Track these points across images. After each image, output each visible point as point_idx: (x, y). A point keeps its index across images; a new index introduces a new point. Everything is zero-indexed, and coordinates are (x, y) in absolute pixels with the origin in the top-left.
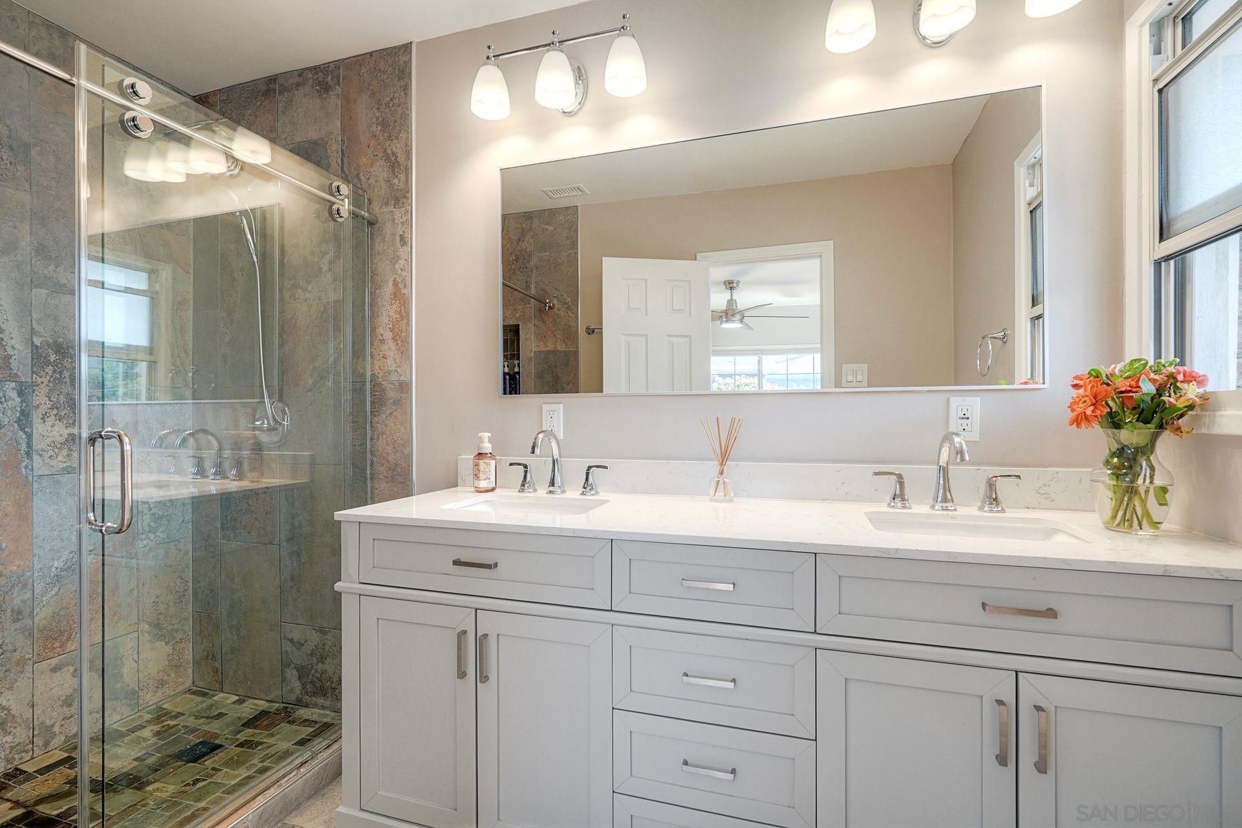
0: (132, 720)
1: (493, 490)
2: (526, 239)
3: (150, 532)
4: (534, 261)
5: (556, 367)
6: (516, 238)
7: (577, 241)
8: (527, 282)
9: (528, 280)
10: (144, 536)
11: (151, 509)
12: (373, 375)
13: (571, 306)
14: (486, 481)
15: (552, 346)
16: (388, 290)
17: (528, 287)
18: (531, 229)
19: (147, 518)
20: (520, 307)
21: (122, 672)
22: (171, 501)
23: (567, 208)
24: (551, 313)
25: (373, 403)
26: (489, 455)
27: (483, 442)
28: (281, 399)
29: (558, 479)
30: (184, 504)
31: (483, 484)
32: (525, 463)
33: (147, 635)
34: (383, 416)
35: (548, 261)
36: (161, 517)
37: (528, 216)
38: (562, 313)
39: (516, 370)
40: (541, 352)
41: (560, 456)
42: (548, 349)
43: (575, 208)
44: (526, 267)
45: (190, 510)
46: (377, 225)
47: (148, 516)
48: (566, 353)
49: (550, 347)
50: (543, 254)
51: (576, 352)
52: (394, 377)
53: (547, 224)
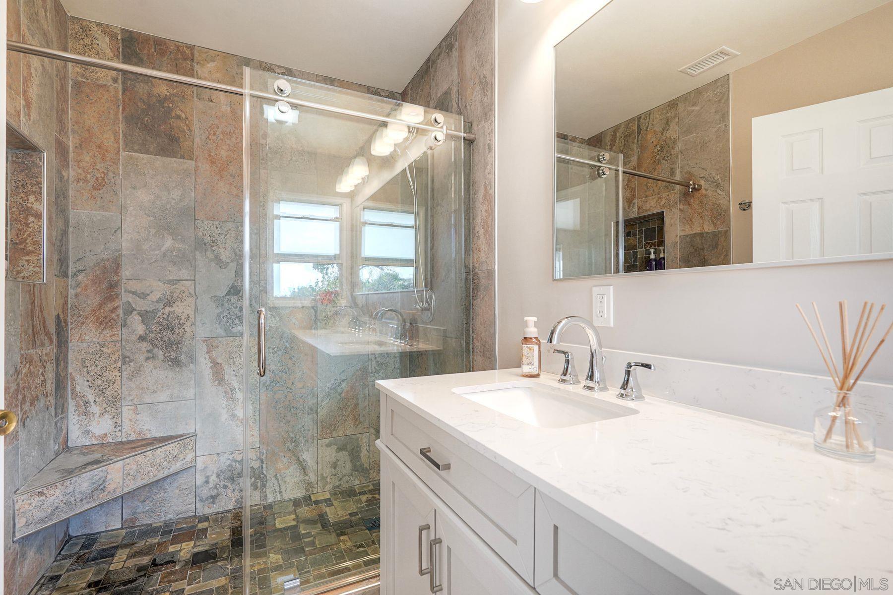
0: (364, 486)
1: (537, 376)
2: (671, 127)
3: (375, 372)
4: (680, 146)
5: (703, 249)
6: (661, 129)
7: (728, 112)
8: (672, 169)
9: (673, 166)
10: (372, 375)
11: (376, 358)
12: (473, 266)
13: (720, 185)
14: (530, 366)
15: (699, 229)
16: (481, 193)
17: (672, 173)
18: (676, 116)
19: (374, 363)
20: (664, 195)
21: (360, 455)
22: (387, 353)
23: (716, 81)
24: (697, 194)
25: (473, 289)
26: (534, 340)
27: (527, 326)
28: (431, 289)
29: (597, 375)
30: (395, 357)
31: (526, 369)
32: (565, 350)
33: (374, 436)
34: (479, 300)
35: (695, 143)
36: (382, 364)
37: (672, 105)
38: (710, 193)
39: (662, 256)
40: (687, 236)
41: (600, 347)
42: (694, 232)
43: (726, 77)
44: (671, 155)
45: (399, 361)
46: (475, 142)
47: (374, 362)
48: (715, 235)
49: (697, 229)
50: (688, 137)
51: (727, 233)
52: (484, 267)
53: (693, 105)
